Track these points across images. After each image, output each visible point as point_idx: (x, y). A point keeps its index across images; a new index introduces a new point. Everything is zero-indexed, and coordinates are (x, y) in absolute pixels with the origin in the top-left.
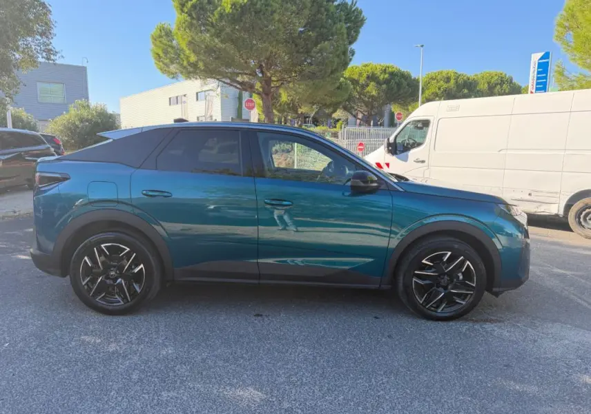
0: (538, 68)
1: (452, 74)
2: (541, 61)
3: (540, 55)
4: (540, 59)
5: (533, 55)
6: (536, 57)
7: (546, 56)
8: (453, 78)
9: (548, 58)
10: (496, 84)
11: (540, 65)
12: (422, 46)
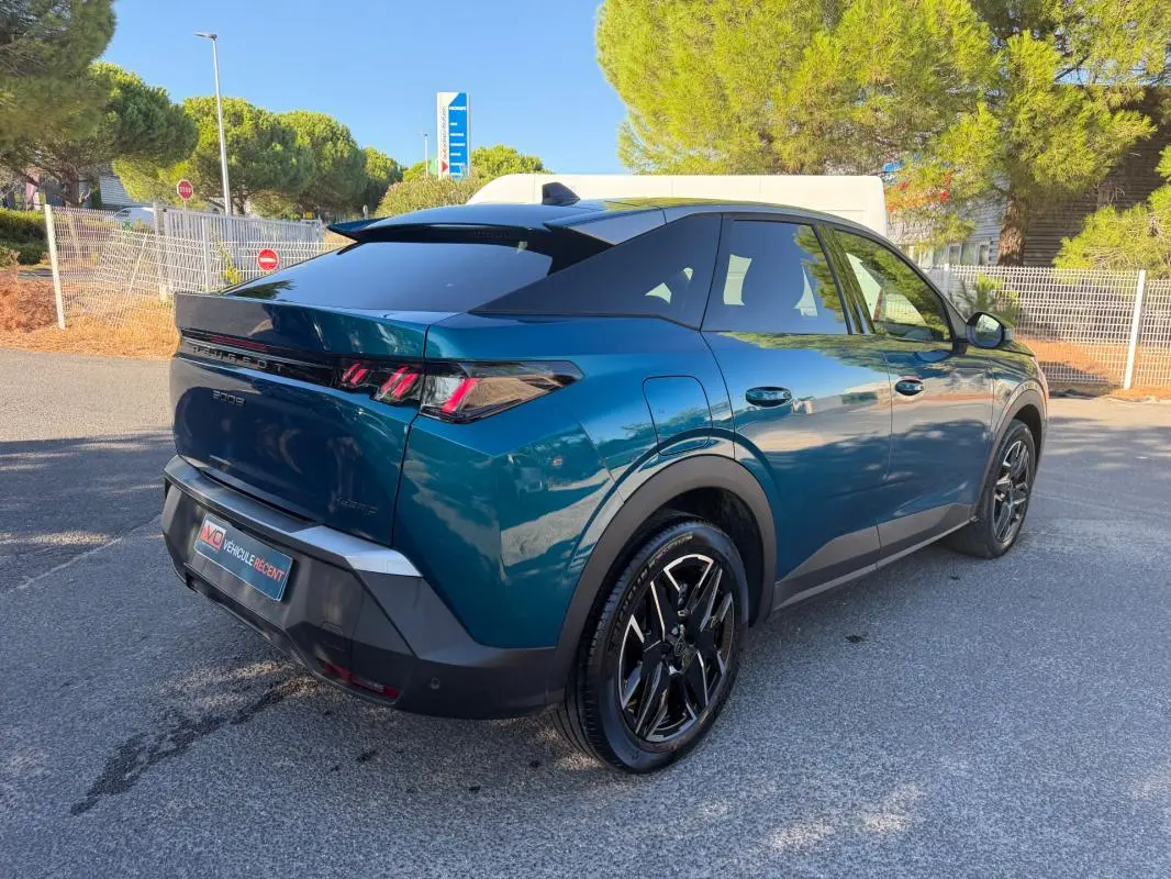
0: (450, 122)
1: (246, 109)
2: (453, 108)
3: (453, 96)
4: (451, 105)
5: (439, 94)
6: (445, 99)
7: (460, 100)
8: (247, 115)
9: (465, 105)
10: (325, 140)
11: (453, 116)
12: (214, 37)
